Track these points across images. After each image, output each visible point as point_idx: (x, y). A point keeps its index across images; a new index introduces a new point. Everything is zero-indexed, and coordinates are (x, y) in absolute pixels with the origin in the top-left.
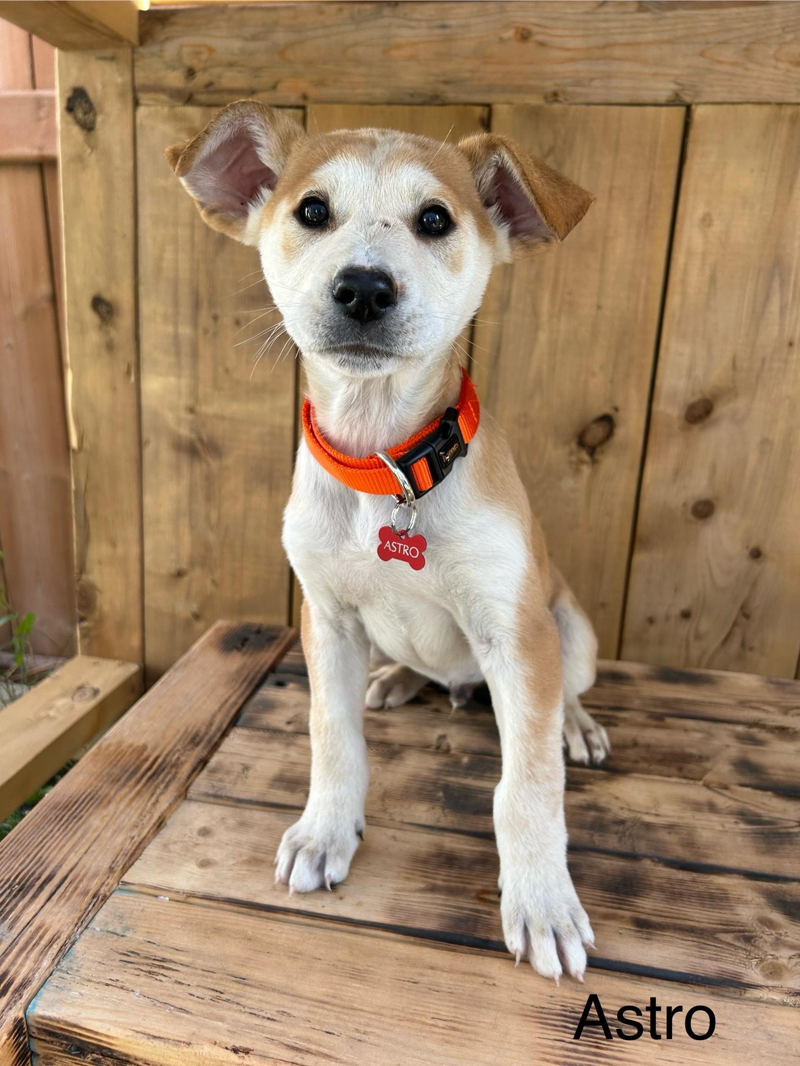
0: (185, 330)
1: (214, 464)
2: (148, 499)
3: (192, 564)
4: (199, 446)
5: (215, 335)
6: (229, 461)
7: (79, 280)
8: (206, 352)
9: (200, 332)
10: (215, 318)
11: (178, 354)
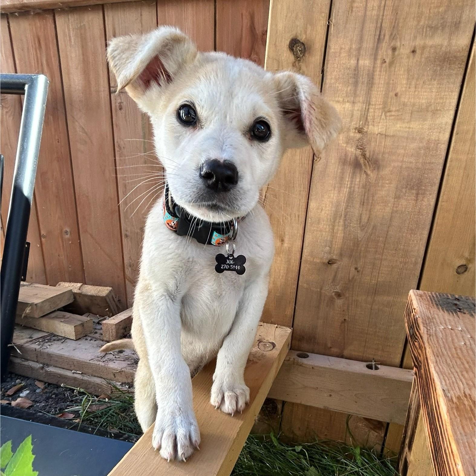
0: (365, 62)
1: (373, 175)
2: (312, 205)
3: (341, 255)
4: (362, 161)
5: (391, 63)
6: (385, 172)
7: (280, 26)
8: (380, 80)
9: (379, 62)
10: (394, 49)
11: (356, 83)
